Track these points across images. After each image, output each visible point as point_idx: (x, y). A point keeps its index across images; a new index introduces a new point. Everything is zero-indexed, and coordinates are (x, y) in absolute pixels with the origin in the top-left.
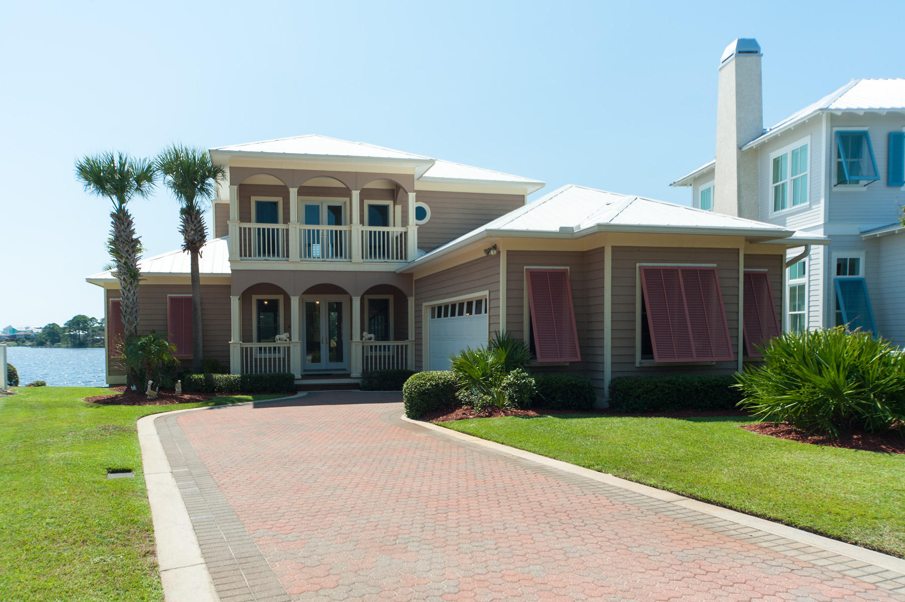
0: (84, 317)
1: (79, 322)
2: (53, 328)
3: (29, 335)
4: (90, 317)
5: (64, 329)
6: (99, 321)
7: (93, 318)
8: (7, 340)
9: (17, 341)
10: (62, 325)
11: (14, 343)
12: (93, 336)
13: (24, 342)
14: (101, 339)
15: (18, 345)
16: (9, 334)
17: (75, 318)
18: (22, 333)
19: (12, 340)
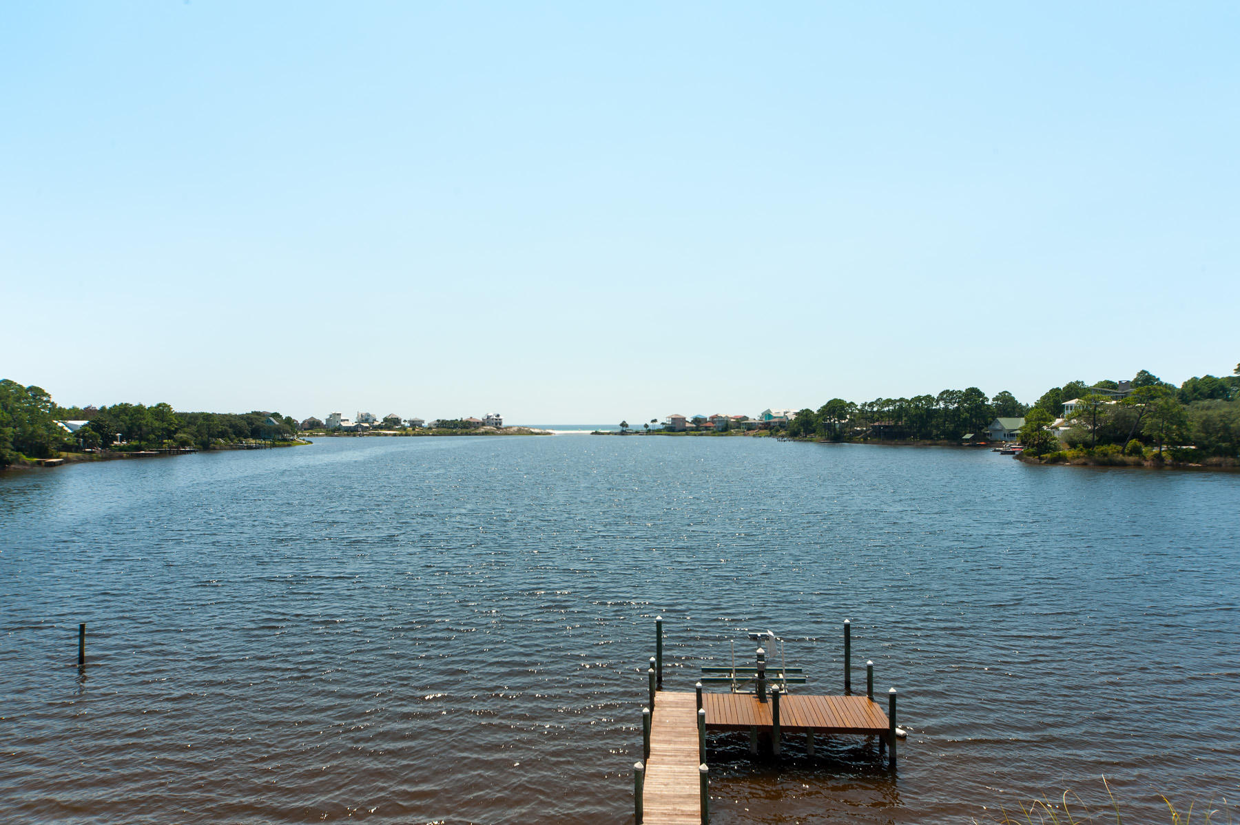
0: (841, 401)
1: (836, 408)
2: (806, 415)
3: (785, 423)
4: (848, 402)
5: (818, 416)
6: (859, 407)
7: (852, 403)
8: (760, 429)
9: (770, 429)
10: (815, 412)
11: (767, 432)
12: (852, 427)
13: (778, 431)
14: (862, 430)
15: (771, 435)
16: (764, 420)
17: (829, 402)
18: (776, 420)
19: (766, 429)
